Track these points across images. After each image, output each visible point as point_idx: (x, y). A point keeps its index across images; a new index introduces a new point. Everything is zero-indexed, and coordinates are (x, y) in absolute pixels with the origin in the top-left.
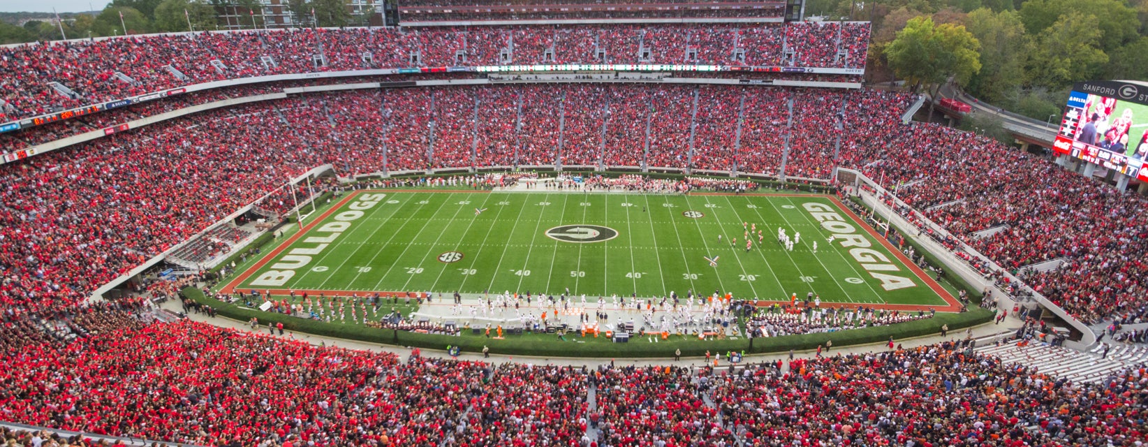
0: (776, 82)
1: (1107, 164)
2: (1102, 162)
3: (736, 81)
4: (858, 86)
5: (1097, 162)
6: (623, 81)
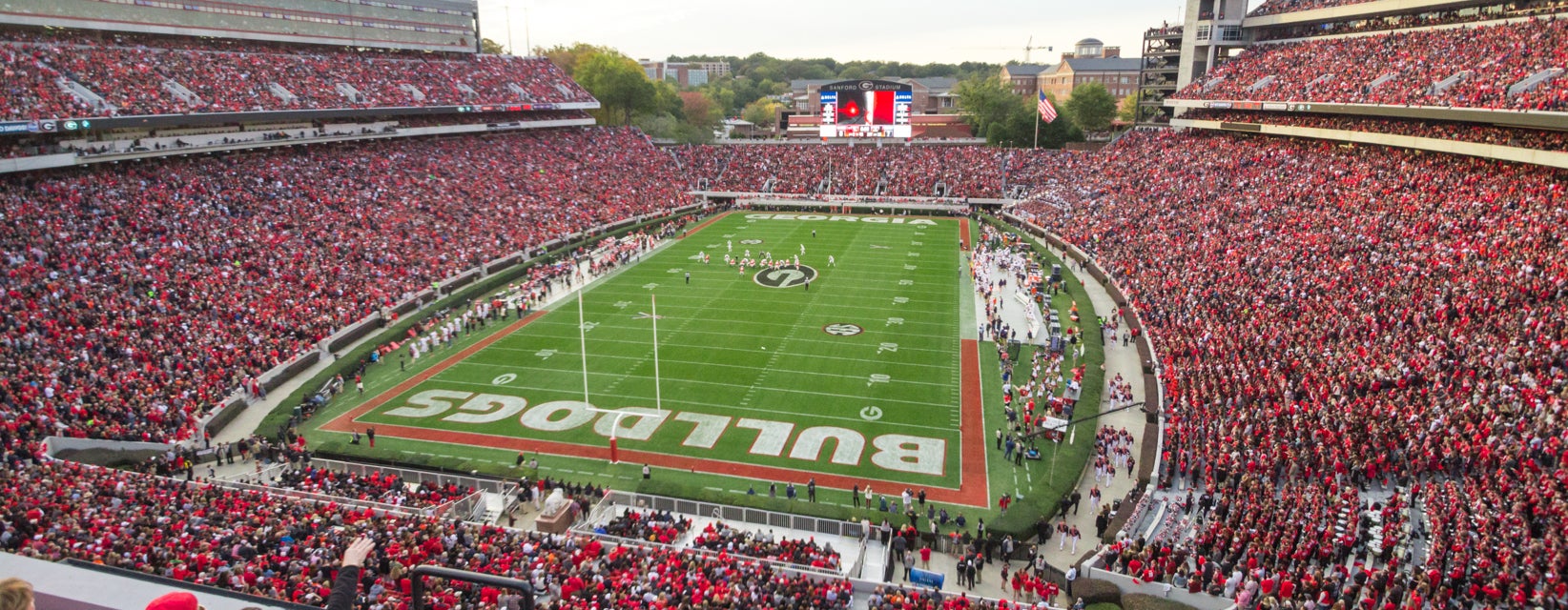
0: (524, 125)
1: (869, 135)
2: (865, 134)
3: (483, 127)
4: (592, 121)
5: (861, 135)
6: (339, 139)
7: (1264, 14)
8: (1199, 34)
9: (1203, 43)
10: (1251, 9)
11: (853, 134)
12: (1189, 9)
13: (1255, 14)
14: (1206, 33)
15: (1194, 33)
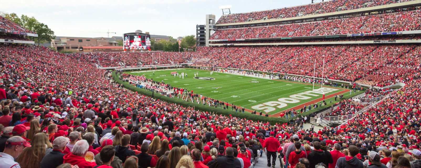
7: (218, 24)
8: (210, 27)
9: (210, 28)
10: (216, 22)
11: (135, 49)
12: (207, 21)
13: (217, 23)
14: (211, 27)
15: (209, 26)
